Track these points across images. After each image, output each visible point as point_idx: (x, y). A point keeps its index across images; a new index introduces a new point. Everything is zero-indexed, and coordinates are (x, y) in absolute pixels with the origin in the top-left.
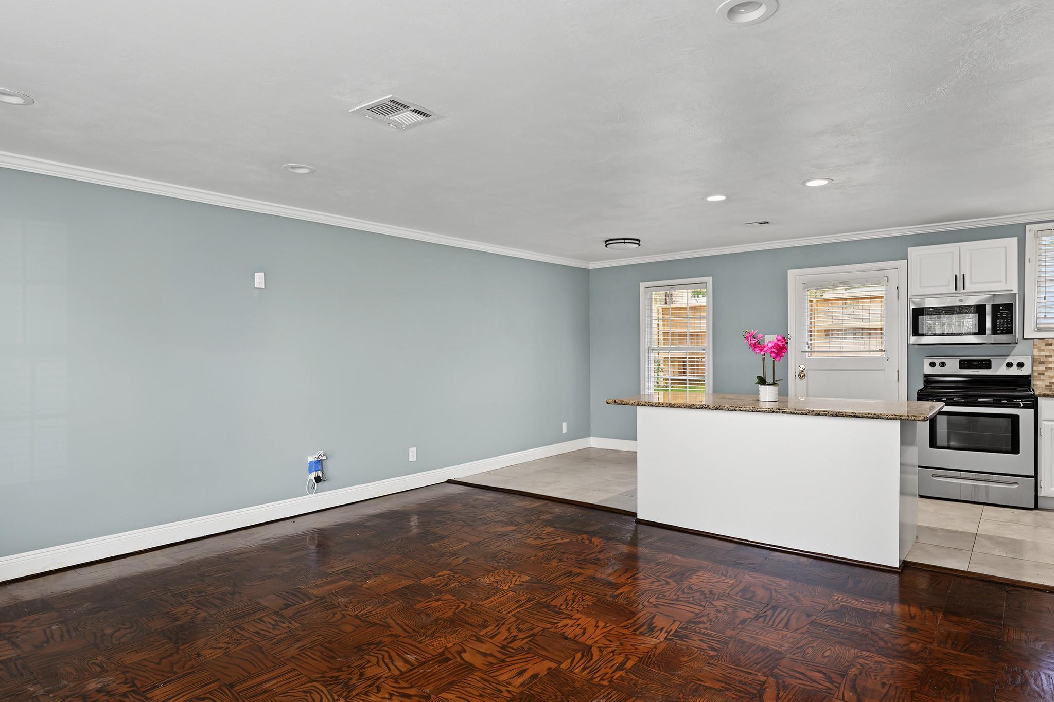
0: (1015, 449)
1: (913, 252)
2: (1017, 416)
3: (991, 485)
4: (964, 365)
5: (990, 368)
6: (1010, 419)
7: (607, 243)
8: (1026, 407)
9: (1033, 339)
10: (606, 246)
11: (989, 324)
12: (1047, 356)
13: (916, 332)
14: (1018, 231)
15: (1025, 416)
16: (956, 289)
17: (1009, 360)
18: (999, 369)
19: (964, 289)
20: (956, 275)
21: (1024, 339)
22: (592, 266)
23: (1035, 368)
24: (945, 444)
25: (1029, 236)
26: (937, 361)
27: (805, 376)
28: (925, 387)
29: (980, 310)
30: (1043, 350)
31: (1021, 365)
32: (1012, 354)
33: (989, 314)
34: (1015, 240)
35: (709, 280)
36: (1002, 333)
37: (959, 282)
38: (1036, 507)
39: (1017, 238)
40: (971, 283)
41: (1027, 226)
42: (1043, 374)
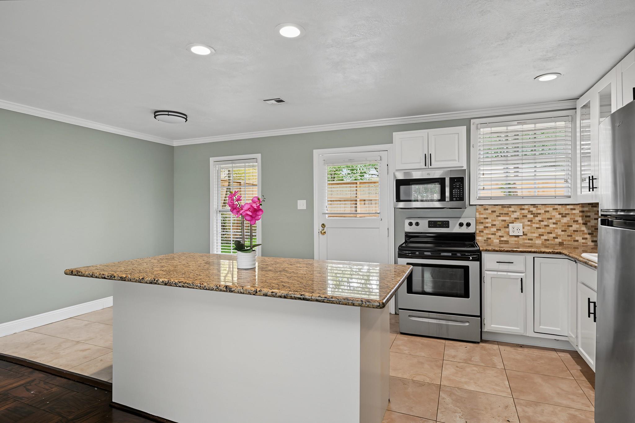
0: (466, 295)
1: (396, 135)
2: (468, 267)
3: (450, 323)
4: (432, 224)
5: (448, 227)
6: (463, 270)
7: (156, 114)
8: (474, 260)
9: (476, 205)
10: (155, 117)
11: (447, 194)
12: (485, 218)
13: (398, 199)
14: (467, 122)
15: (473, 266)
16: (425, 166)
17: (461, 221)
18: (454, 229)
19: (431, 165)
20: (425, 154)
21: (470, 205)
22: (175, 143)
23: (477, 227)
24: (420, 289)
25: (473, 127)
26: (414, 222)
27: (325, 232)
28: (406, 242)
29: (441, 181)
30: (482, 214)
31: (468, 225)
32: (462, 216)
33: (448, 187)
34: (464, 128)
35: (259, 156)
36: (456, 200)
37: (428, 159)
38: (482, 341)
39: (466, 126)
40: (436, 161)
41: (471, 120)
42: (483, 232)
